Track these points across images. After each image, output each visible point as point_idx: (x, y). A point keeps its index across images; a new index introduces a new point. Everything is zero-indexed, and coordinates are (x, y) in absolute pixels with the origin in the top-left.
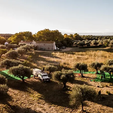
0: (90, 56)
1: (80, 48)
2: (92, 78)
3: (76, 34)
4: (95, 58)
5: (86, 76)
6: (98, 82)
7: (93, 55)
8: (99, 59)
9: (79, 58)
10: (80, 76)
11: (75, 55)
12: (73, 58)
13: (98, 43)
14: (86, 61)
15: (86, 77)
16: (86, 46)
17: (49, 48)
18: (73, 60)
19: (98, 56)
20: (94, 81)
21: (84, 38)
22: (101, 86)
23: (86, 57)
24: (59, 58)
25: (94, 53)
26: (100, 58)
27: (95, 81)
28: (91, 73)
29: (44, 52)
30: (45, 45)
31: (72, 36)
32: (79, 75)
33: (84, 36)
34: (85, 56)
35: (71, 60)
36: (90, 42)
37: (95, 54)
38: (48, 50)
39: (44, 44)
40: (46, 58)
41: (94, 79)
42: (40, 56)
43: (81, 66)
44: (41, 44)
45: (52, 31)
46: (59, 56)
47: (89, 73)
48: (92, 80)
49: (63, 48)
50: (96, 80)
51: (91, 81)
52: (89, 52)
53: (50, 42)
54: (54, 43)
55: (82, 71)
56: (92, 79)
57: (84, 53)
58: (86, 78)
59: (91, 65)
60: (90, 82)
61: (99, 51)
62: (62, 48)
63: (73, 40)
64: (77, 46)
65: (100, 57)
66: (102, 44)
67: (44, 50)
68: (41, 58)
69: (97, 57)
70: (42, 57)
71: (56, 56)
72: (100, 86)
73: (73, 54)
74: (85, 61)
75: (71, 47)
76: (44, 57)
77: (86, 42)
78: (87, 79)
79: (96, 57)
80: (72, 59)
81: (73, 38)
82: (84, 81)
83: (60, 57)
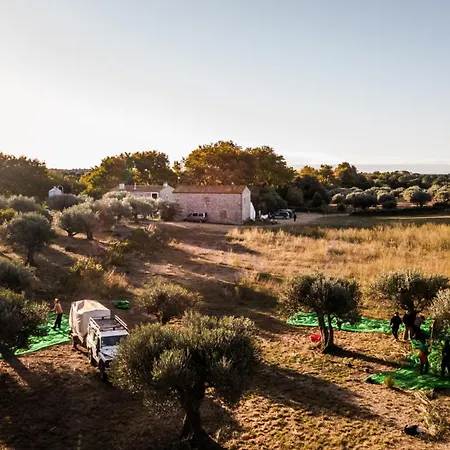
0: (388, 245)
1: (354, 214)
2: (380, 362)
3: (345, 165)
4: (413, 253)
5: (352, 347)
6: (416, 394)
7: (405, 243)
8: (427, 260)
9: (337, 252)
10: (319, 346)
11: (322, 241)
12: (308, 255)
13: (429, 198)
14: (367, 266)
15: (349, 354)
16: (380, 206)
17: (224, 214)
18: (307, 264)
19: (427, 248)
20: (391, 387)
21: (375, 181)
22: (432, 431)
23: (371, 248)
24: (252, 252)
25: (408, 231)
26: (432, 256)
27: (398, 384)
28: (381, 329)
29: (198, 230)
30: (207, 200)
31: (327, 171)
32: (314, 340)
33: (378, 173)
34: (366, 245)
35: (300, 262)
36: (397, 194)
37: (413, 237)
38: (218, 219)
39: (206, 198)
40: (196, 253)
41: (395, 365)
42: (172, 244)
43: (320, 289)
44: (193, 195)
45: (249, 149)
46: (253, 246)
47: (370, 327)
48: (378, 373)
49: (285, 215)
50: (401, 377)
51: (370, 381)
52: (388, 228)
53: (229, 189)
54: (247, 193)
55: (330, 320)
56: (383, 368)
57: (364, 233)
58: (345, 360)
59: (382, 289)
60: (367, 391)
61: (430, 224)
62: (281, 214)
63: (331, 188)
64: (341, 209)
65: (434, 252)
66: (444, 198)
67: (204, 222)
68: (177, 250)
69: (419, 249)
70: (181, 246)
71: (243, 243)
72: (421, 428)
73: (316, 236)
74: (360, 266)
75: (320, 212)
76: (190, 248)
77: (380, 194)
78: (350, 366)
79: (417, 252)
80: (305, 258)
81: (332, 179)
82: (329, 377)
83: (256, 249)
